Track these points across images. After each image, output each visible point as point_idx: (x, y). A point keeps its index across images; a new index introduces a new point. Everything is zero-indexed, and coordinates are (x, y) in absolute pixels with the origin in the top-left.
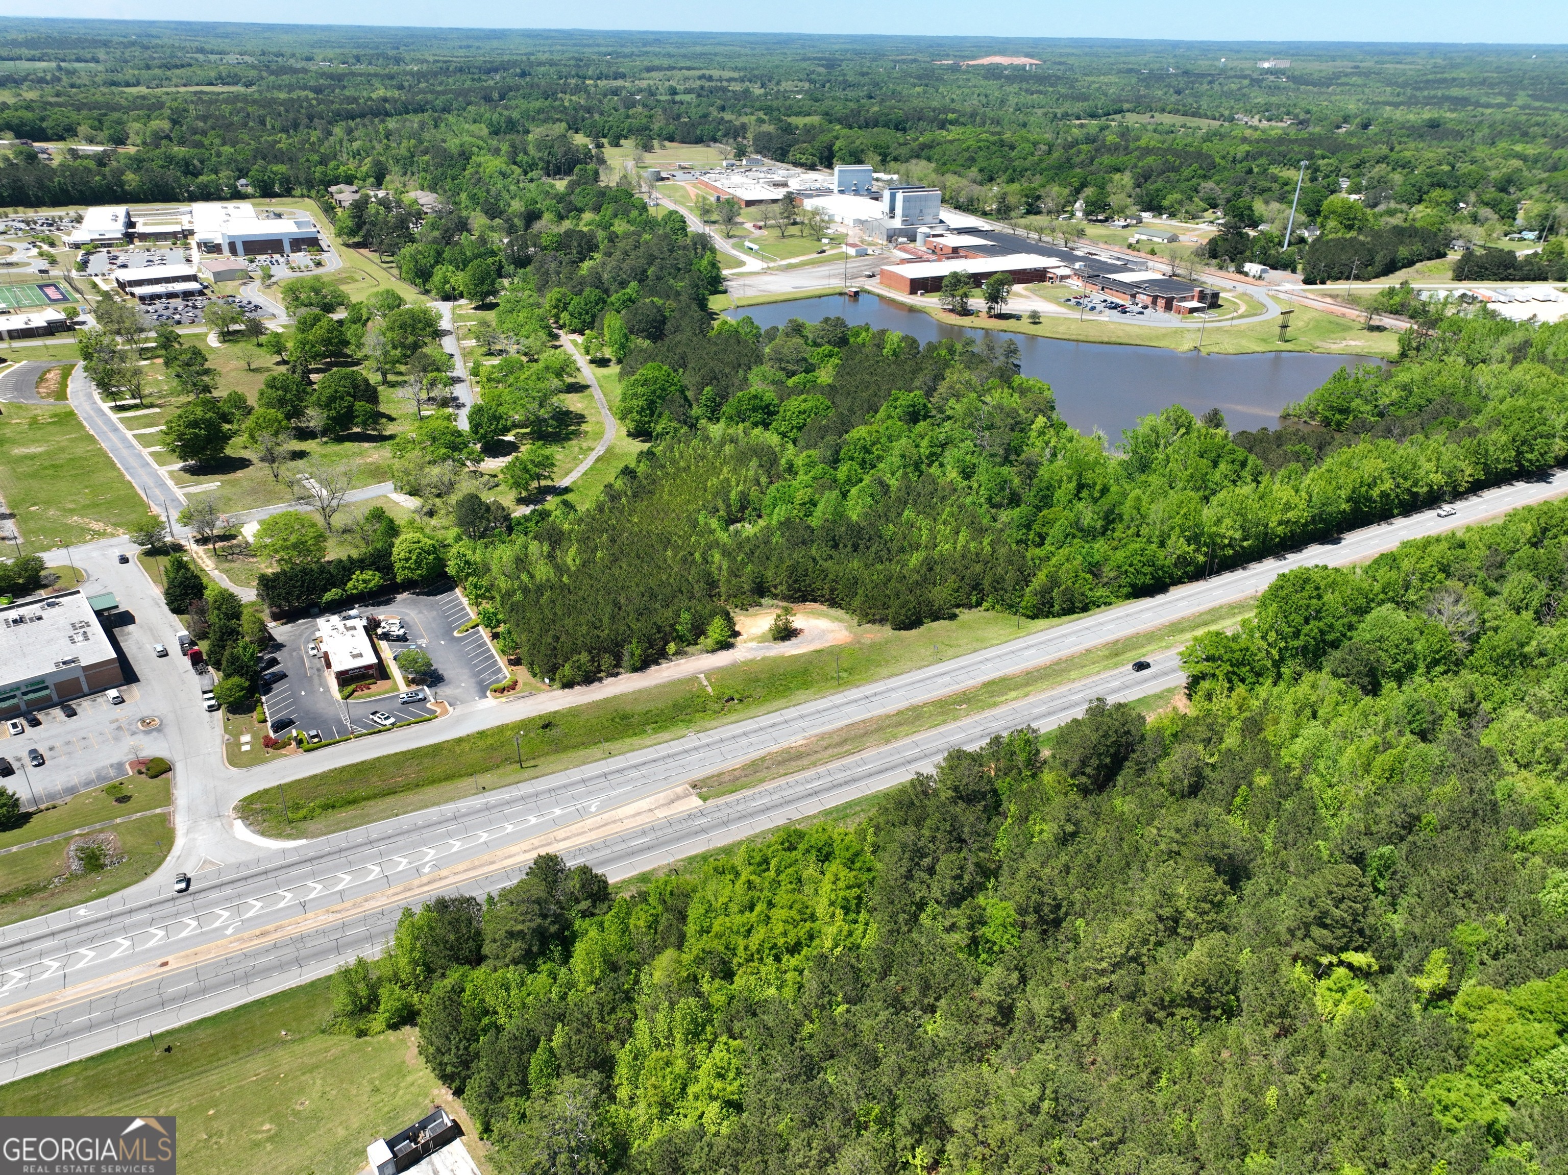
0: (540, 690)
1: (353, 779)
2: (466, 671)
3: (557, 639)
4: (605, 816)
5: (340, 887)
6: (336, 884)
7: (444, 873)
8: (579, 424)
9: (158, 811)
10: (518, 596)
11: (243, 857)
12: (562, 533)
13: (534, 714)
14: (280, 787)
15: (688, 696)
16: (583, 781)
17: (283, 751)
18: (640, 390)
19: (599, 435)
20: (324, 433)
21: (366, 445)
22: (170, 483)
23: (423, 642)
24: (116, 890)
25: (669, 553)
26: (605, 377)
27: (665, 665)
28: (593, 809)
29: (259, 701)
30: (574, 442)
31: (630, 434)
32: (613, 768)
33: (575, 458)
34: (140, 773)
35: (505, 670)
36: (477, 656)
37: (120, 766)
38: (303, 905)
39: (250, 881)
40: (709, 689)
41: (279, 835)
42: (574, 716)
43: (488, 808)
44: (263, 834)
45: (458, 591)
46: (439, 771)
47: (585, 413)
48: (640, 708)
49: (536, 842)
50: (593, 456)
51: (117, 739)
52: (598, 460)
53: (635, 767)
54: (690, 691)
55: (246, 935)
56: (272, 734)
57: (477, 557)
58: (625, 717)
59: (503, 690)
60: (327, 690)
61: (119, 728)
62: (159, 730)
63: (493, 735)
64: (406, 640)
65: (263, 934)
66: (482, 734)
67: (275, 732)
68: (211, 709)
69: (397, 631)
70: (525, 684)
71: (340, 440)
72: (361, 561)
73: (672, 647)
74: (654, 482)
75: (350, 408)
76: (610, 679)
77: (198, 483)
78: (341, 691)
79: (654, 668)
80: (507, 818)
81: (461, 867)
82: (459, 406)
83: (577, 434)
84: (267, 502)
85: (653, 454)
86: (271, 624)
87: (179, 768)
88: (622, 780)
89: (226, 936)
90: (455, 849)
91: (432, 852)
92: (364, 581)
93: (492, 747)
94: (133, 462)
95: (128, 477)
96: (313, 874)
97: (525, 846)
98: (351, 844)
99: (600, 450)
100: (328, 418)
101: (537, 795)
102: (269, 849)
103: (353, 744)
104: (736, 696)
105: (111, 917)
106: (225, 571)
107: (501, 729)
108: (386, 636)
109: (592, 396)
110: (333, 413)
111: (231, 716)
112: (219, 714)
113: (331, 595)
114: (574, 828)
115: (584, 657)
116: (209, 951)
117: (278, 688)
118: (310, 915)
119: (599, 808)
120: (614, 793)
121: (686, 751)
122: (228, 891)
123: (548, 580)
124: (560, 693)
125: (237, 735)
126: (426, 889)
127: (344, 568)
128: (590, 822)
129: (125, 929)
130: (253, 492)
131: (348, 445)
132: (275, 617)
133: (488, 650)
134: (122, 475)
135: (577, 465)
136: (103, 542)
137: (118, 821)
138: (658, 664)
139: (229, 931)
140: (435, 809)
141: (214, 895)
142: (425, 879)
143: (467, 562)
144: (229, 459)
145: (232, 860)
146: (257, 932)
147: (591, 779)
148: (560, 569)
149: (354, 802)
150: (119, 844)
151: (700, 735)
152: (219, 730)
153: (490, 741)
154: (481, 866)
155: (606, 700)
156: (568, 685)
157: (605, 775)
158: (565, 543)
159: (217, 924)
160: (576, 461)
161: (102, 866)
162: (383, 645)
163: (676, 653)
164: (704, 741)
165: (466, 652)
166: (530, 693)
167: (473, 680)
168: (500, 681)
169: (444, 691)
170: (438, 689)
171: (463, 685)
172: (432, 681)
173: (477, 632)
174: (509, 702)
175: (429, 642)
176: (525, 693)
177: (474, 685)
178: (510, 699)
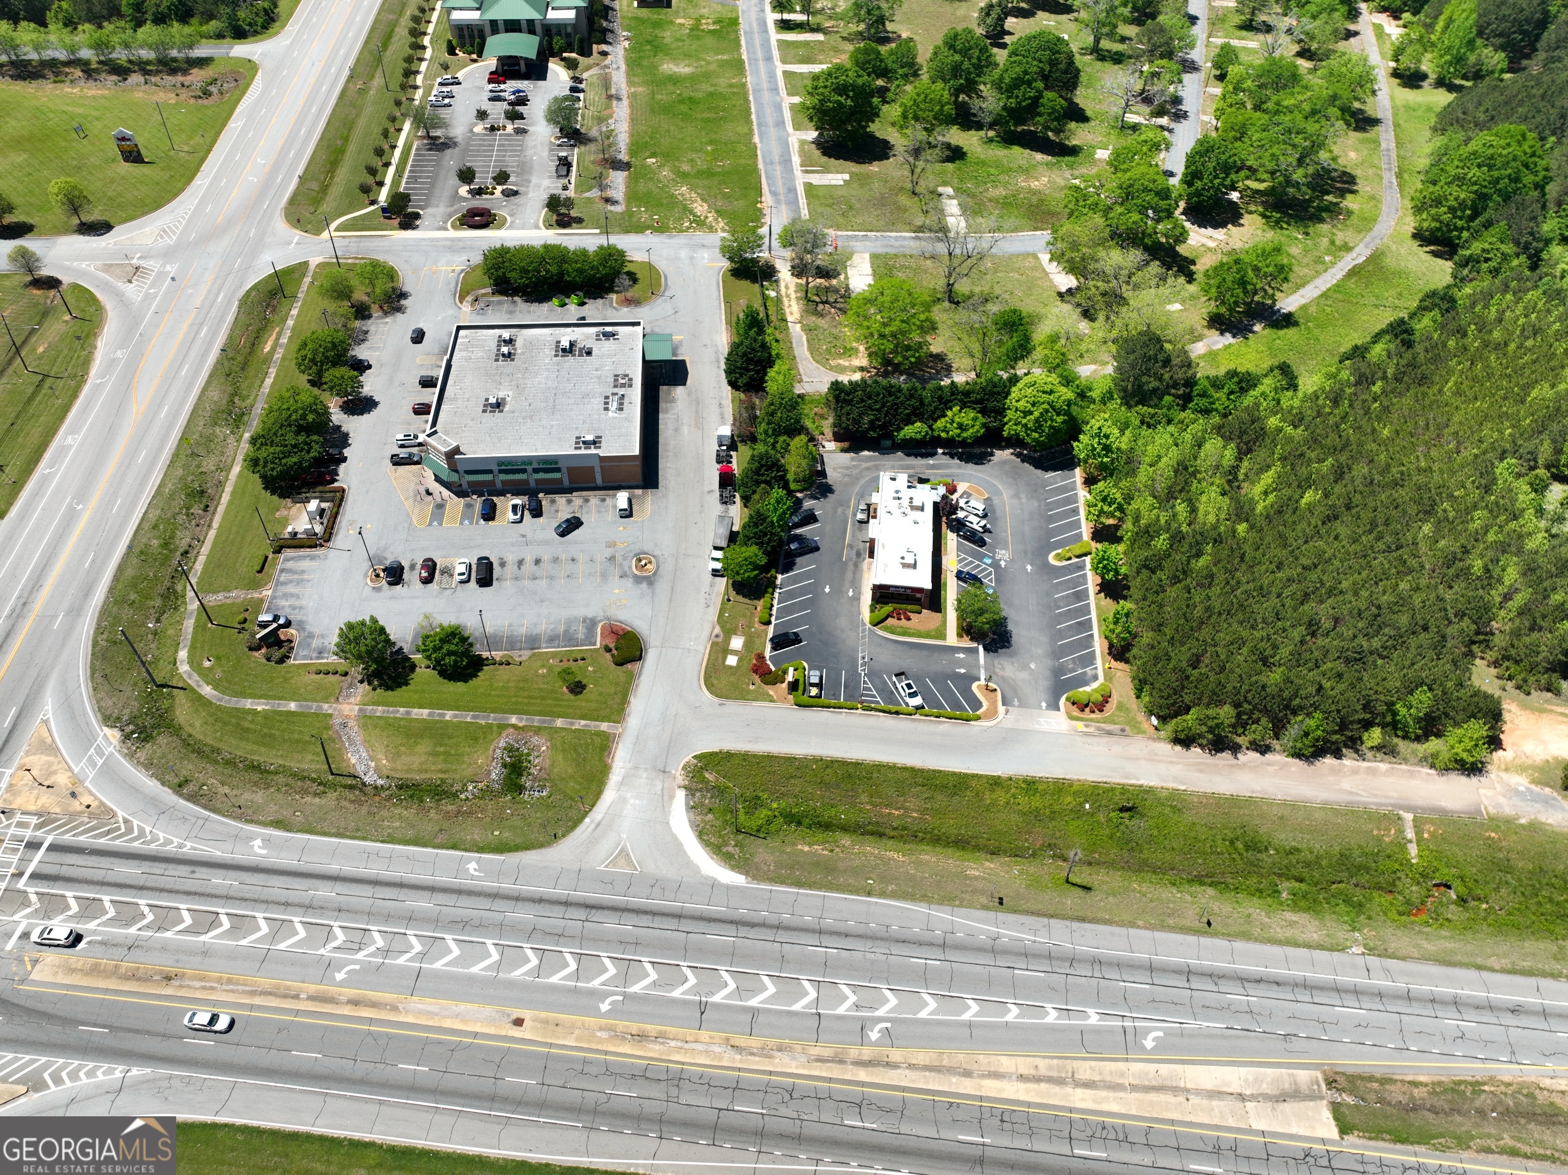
0: (1140, 731)
1: (838, 786)
2: (1045, 639)
3: (1195, 663)
4: (1164, 1069)
5: (754, 1002)
6: (754, 992)
7: (896, 1055)
8: (1343, 193)
9: (604, 726)
10: (1161, 542)
11: (668, 871)
12: (1262, 433)
13: (1116, 778)
14: (746, 757)
15: (1373, 848)
16: (1151, 968)
17: (771, 691)
19: (1368, 222)
20: (991, 126)
21: (1039, 157)
22: (796, 160)
23: (1003, 556)
24: (516, 848)
25: (1427, 528)
26: (1410, 108)
27: (1349, 762)
28: (1149, 1043)
29: (772, 584)
30: (1324, 228)
31: (1418, 236)
32: (1207, 963)
33: (1319, 260)
34: (608, 650)
35: (1099, 662)
36: (1070, 614)
37: (591, 624)
38: (703, 1008)
39: (658, 922)
40: (1413, 850)
41: (717, 849)
42: (1176, 810)
43: (994, 949)
44: (701, 834)
45: (1078, 474)
46: (950, 826)
47: (1357, 172)
48: (1283, 838)
49: (1044, 1066)
50: (1348, 262)
51: (604, 576)
52: (1354, 272)
53: (1243, 979)
54: (1379, 839)
55: (621, 1025)
56: (768, 653)
57: (1123, 443)
58: (1254, 846)
59: (1083, 707)
60: (857, 598)
61: (612, 559)
62: (650, 581)
63: (1044, 793)
64: (982, 543)
65: (641, 1037)
66: (1030, 785)
67: (774, 648)
68: (716, 573)
69: (976, 523)
70: (1121, 706)
71: (1010, 139)
72: (967, 394)
73: (1375, 735)
74: (1436, 360)
75: (1036, 101)
76: (1253, 755)
77: (826, 170)
78: (873, 609)
79: (1329, 761)
80: (1015, 988)
81: (922, 1057)
82: (1180, 116)
83: (1333, 211)
84: (891, 226)
85: (1452, 300)
86: (831, 446)
87: (651, 657)
88: (1212, 998)
89: (597, 1013)
90: (923, 1014)
91: (893, 1000)
92: (961, 427)
93: (1036, 815)
94: (770, 119)
95: (756, 139)
96: (731, 955)
97: (1023, 1065)
98: (795, 921)
99: (1359, 255)
100: (1005, 108)
101: (1073, 961)
102: (696, 869)
103: (857, 719)
104: (1456, 883)
105: (495, 896)
106: (808, 329)
107: (1060, 787)
108: (959, 526)
109: (1377, 142)
110: (1012, 103)
111: (732, 594)
112: (722, 582)
113: (914, 430)
114: (1109, 1069)
115: (1226, 713)
116: (570, 1029)
117: (805, 565)
118: (704, 1035)
119: (1160, 1047)
120: (1192, 1024)
121: (1338, 990)
122: (626, 927)
123: (1215, 527)
124: (1167, 749)
125: (729, 633)
126: (862, 1075)
127: (940, 398)
128: (1136, 1070)
129: (501, 928)
130: (881, 202)
131: (1017, 150)
132: (837, 438)
133: (1086, 610)
134: (751, 133)
135: (1318, 274)
136: (700, 236)
137: (559, 723)
138: (1338, 755)
139: (605, 1007)
140: (921, 909)
141: (610, 925)
142: (867, 1053)
143: (1107, 448)
144: (872, 136)
145: (650, 868)
146: (635, 1027)
147: (1165, 970)
148: (1241, 512)
149: (827, 826)
150: (547, 763)
151: (1373, 961)
152: (713, 614)
153: (1036, 802)
154: (951, 1071)
155: (1234, 801)
156: (1185, 741)
157: (1189, 973)
158: (1261, 454)
159: (596, 983)
160: (1320, 266)
161: (521, 789)
162: (951, 539)
163: (1378, 748)
164: (1379, 982)
165: (1056, 600)
166: (1123, 730)
167: (1049, 663)
168: (1086, 683)
169: (1003, 669)
170: (996, 662)
171: (1033, 666)
172: (993, 640)
173: (1081, 567)
174: (1086, 734)
175: (1012, 561)
176: (1115, 728)
177: (1048, 673)
178: (1091, 730)
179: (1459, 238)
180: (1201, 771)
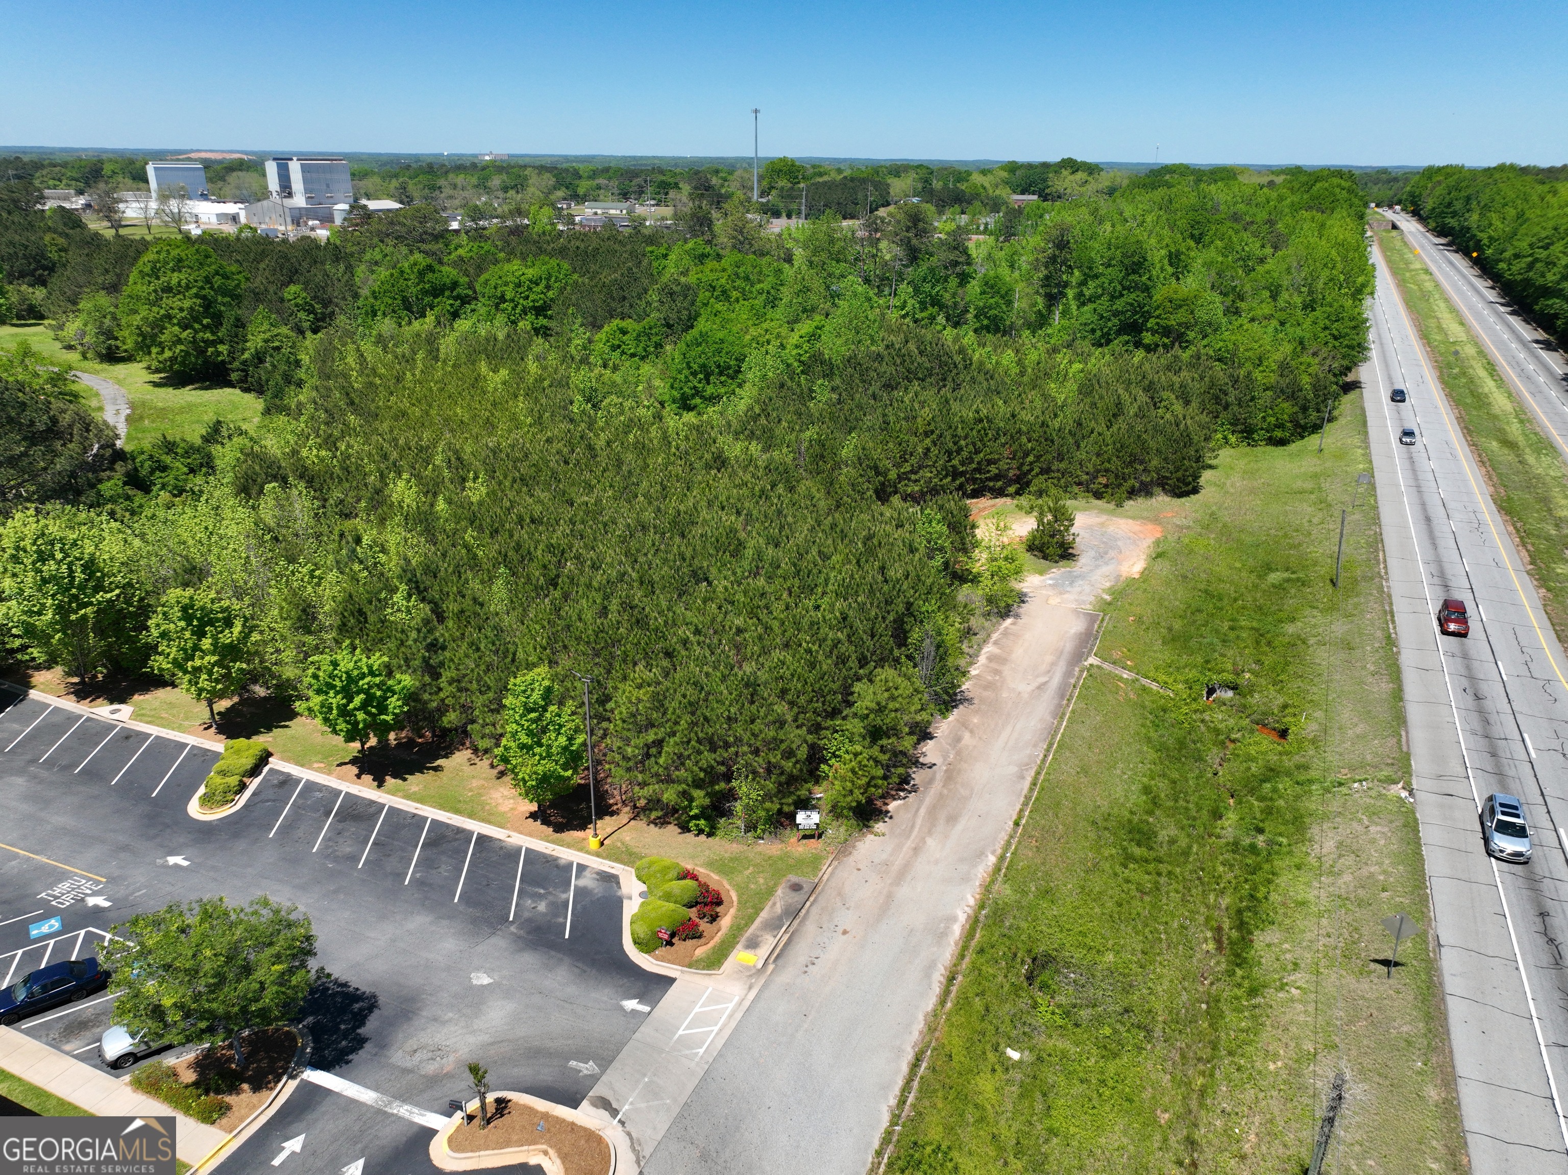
0: (815, 863)
2: (420, 921)
15: (1147, 716)
18: (175, 278)
31: (162, 382)
35: (569, 855)
36: (392, 848)
40: (1152, 685)
42: (1050, 895)
45: (52, 688)
48: (1124, 792)
58: (1140, 834)
59: (689, 932)
70: (723, 867)
133: (406, 820)
165: (327, 853)
166: (796, 888)
167: (497, 944)
168: (614, 905)
169: (438, 1051)
170: (398, 1057)
171: (482, 979)
172: (315, 1031)
173: (287, 782)
174: (778, 956)
175: (111, 880)
176: (780, 899)
177: (529, 959)
178: (769, 942)
179: (219, 354)
180: (952, 819)
